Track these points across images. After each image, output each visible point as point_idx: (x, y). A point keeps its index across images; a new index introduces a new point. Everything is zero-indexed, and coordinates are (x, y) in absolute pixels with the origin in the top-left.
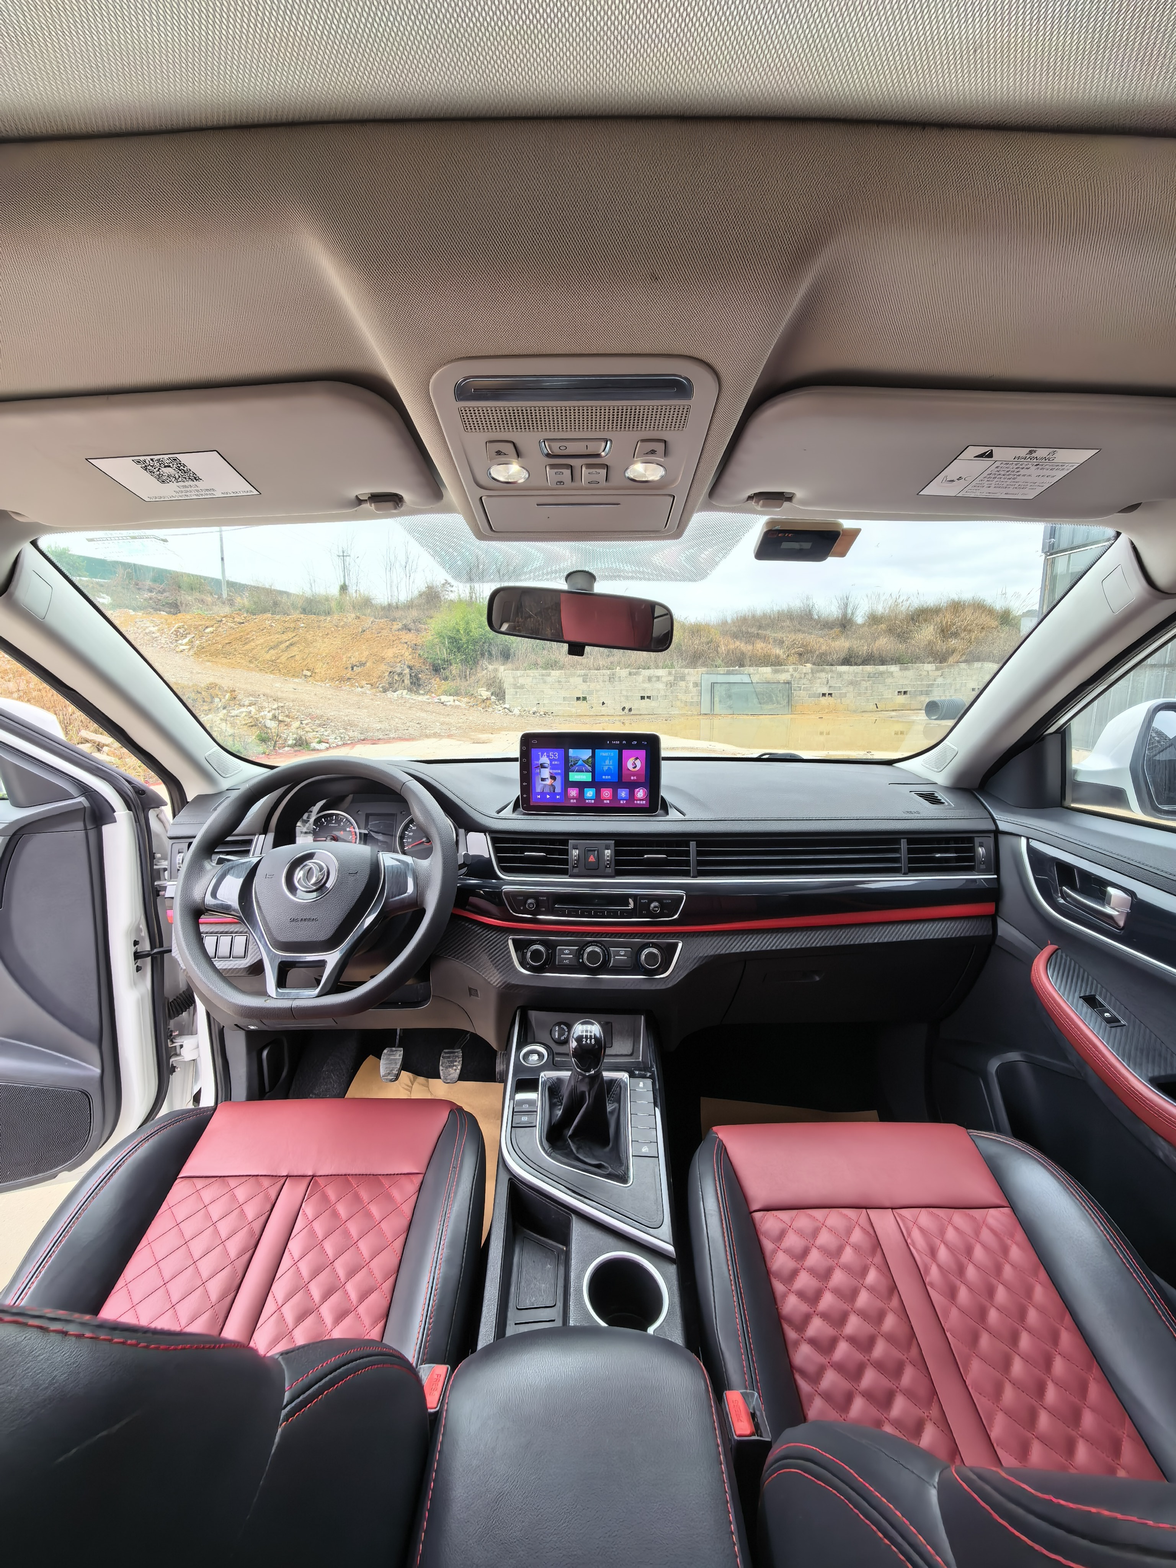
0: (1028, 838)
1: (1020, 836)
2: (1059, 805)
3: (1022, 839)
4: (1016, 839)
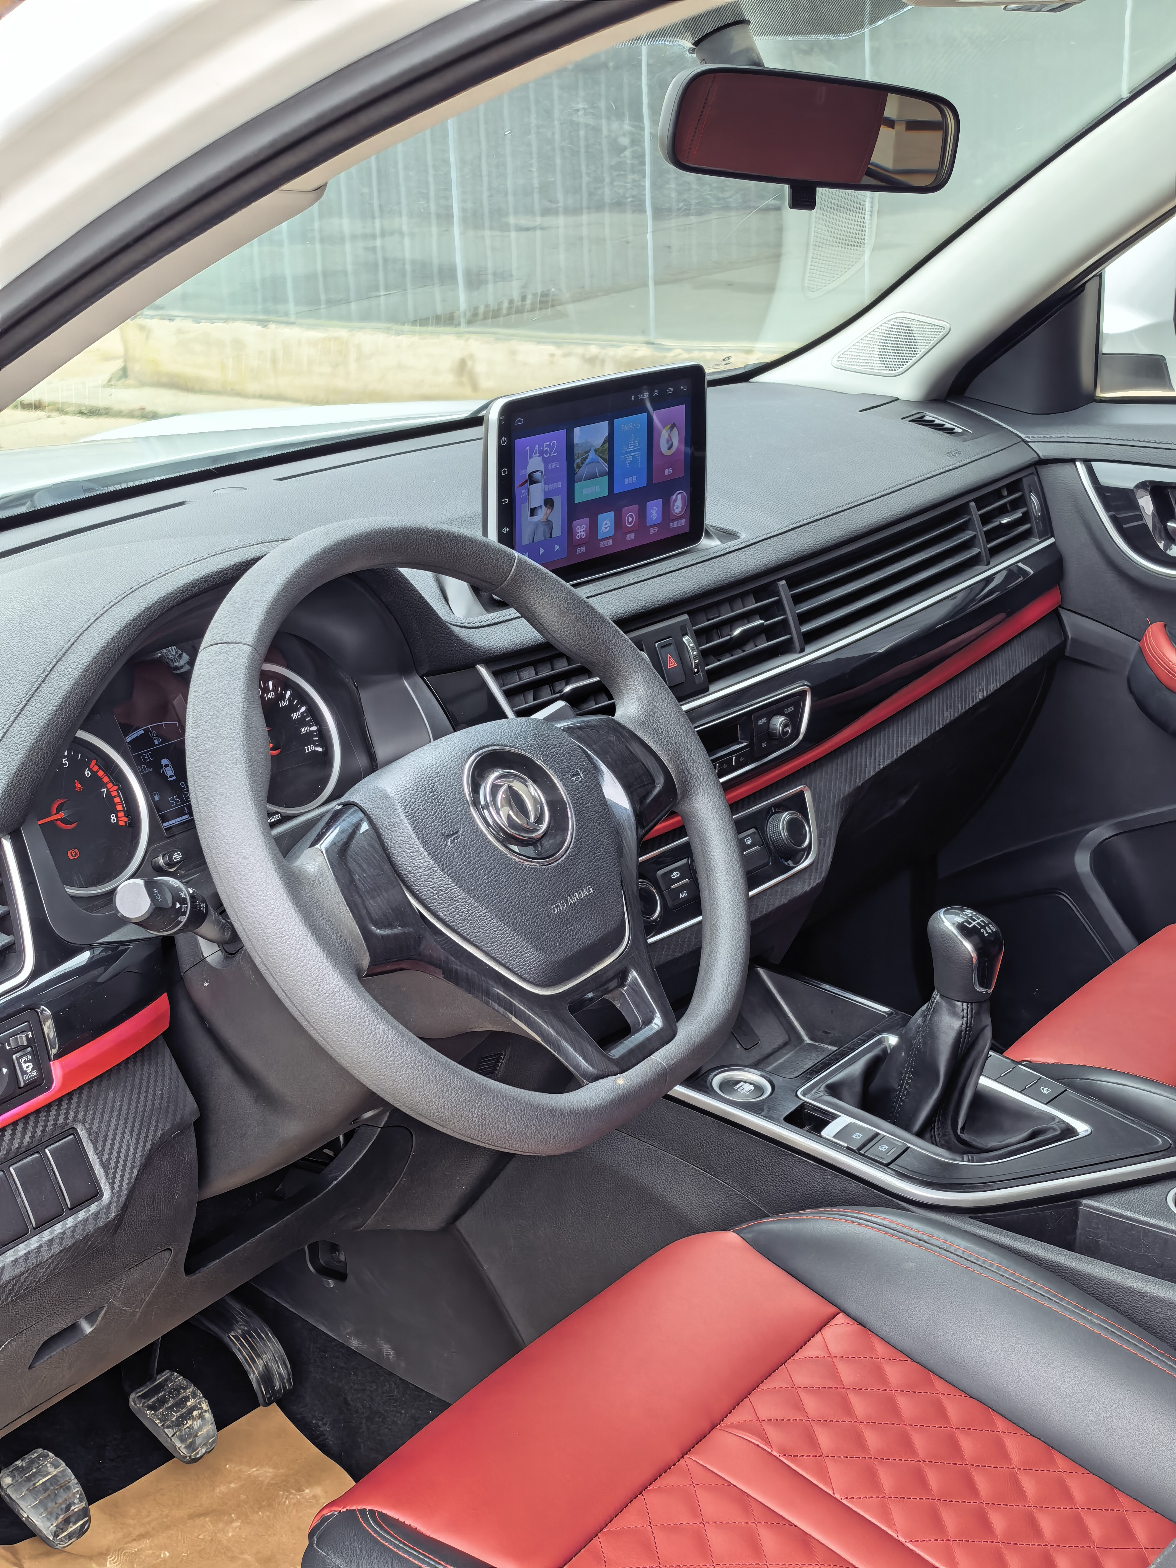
0: (1087, 462)
1: (1073, 461)
2: (1092, 399)
3: (1078, 464)
4: (1068, 467)
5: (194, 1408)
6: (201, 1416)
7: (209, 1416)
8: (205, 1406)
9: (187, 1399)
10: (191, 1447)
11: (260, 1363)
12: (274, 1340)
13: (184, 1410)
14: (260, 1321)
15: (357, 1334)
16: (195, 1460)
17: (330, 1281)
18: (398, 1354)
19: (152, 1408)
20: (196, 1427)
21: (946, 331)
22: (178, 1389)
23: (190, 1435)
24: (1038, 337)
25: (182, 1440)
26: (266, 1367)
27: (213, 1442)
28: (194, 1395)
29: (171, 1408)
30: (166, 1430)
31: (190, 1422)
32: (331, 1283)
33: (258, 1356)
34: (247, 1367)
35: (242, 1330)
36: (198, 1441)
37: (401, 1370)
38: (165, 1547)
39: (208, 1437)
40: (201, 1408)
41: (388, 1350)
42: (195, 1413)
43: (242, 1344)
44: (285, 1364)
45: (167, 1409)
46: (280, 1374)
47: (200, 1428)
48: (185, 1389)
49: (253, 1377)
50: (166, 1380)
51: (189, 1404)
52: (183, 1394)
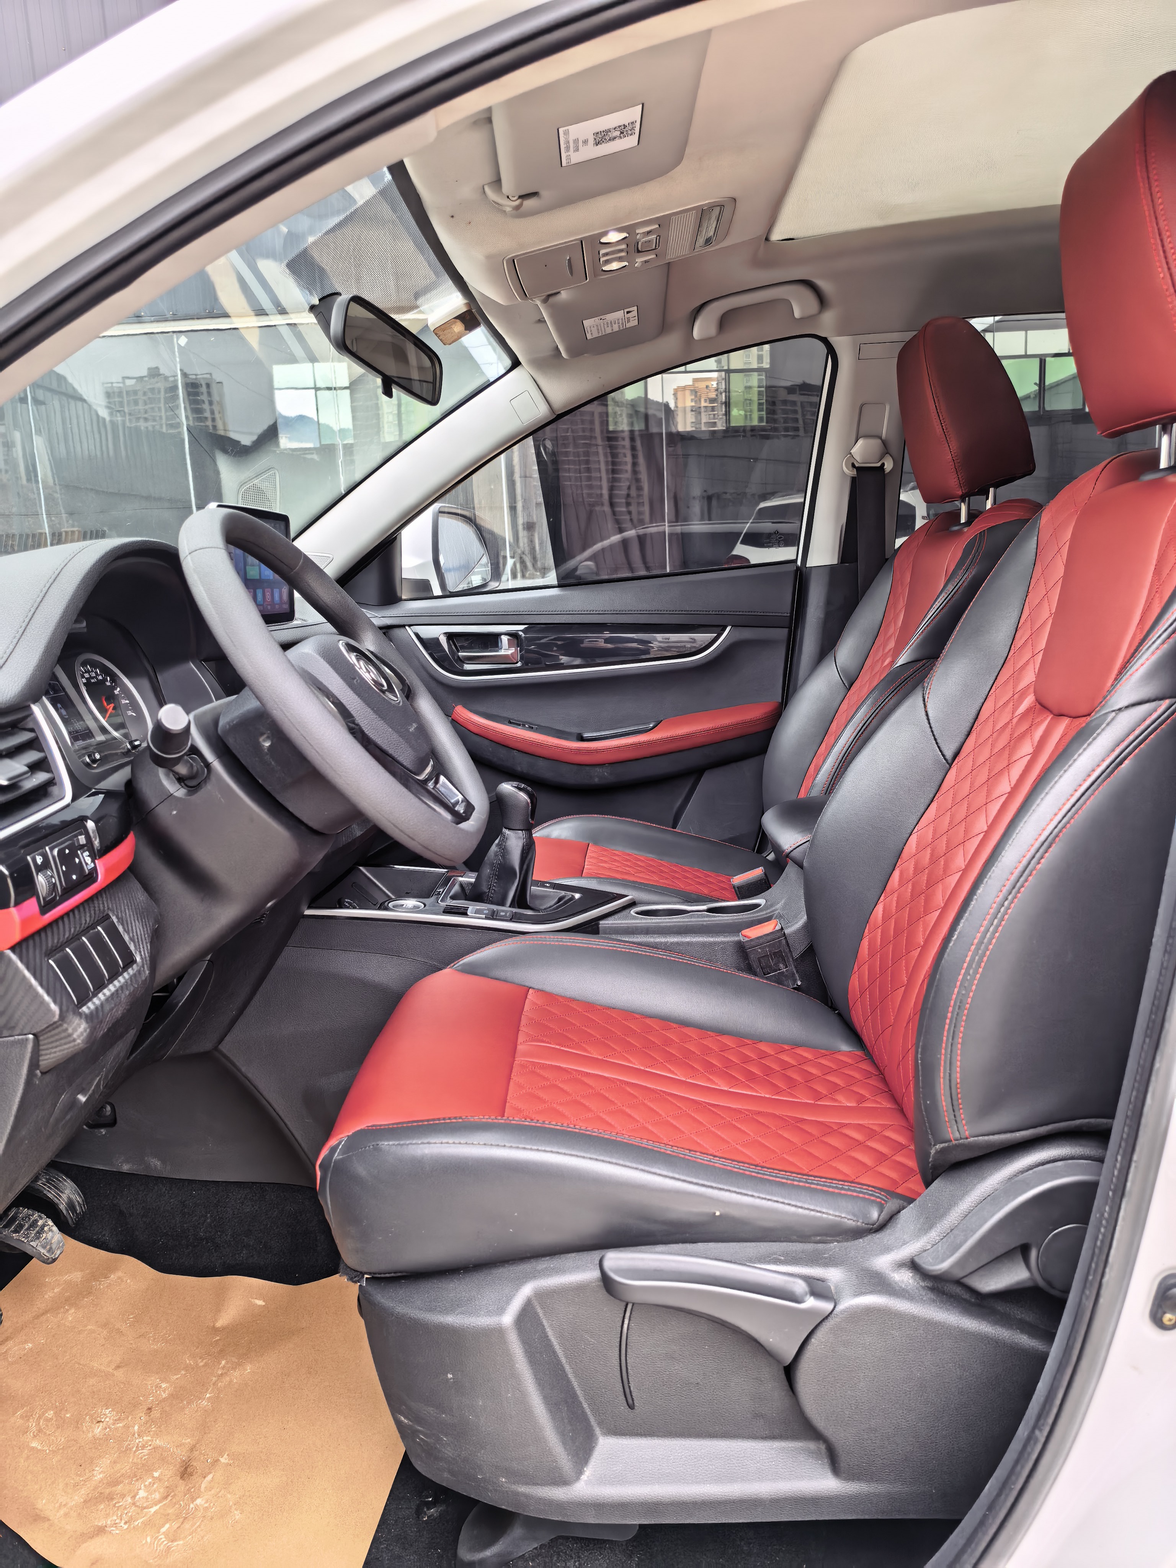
0: (409, 625)
2: (400, 600)
3: (407, 627)
4: (402, 630)
5: (44, 1226)
6: (50, 1230)
7: (55, 1228)
8: (50, 1222)
9: (36, 1221)
10: (50, 1250)
11: (64, 1196)
12: (68, 1181)
13: (38, 1229)
14: (56, 1172)
15: (127, 1161)
16: (54, 1260)
17: (102, 1130)
18: (164, 1162)
19: (16, 1231)
20: (49, 1238)
21: (331, 559)
22: (28, 1216)
23: (47, 1243)
24: (375, 565)
25: (44, 1247)
26: (69, 1198)
27: (63, 1245)
28: (41, 1218)
29: (28, 1229)
30: (31, 1243)
31: (44, 1235)
32: (103, 1131)
33: (62, 1192)
34: (56, 1200)
35: (46, 1179)
36: (54, 1247)
37: (168, 1172)
38: (26, 1342)
39: (59, 1242)
40: (49, 1225)
41: (156, 1163)
42: (46, 1229)
43: (49, 1187)
44: (79, 1194)
45: (26, 1230)
46: (78, 1202)
47: (52, 1238)
48: (32, 1215)
49: (62, 1207)
50: (16, 1213)
51: (39, 1224)
52: (32, 1219)
